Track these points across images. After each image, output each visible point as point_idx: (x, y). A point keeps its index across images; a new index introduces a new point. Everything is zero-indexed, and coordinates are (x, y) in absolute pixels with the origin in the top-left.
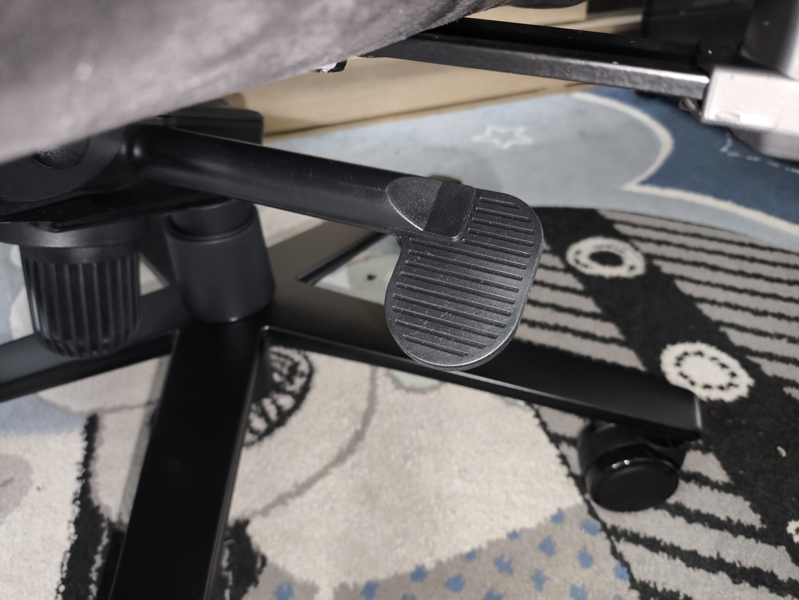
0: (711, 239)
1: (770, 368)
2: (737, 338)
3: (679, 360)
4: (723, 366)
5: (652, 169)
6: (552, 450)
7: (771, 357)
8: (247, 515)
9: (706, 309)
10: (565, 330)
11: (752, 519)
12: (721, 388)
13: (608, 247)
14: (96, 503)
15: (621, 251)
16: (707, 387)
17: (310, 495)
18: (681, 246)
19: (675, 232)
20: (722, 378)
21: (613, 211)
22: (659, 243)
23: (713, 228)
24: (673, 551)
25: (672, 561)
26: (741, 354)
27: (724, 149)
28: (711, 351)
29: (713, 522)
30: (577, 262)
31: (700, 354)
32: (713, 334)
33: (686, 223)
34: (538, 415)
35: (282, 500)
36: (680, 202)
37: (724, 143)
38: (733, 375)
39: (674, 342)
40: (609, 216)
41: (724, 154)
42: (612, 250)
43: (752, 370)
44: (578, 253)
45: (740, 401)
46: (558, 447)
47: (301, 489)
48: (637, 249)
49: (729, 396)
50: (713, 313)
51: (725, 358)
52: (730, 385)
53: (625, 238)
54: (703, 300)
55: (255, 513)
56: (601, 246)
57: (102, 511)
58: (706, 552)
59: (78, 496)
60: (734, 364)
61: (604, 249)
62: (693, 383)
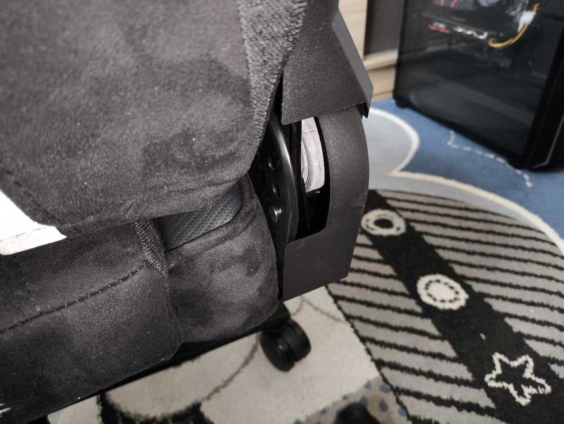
0: (443, 206)
1: (477, 287)
2: (459, 270)
3: (427, 286)
4: (452, 288)
5: (407, 161)
6: (361, 347)
7: (477, 280)
8: (199, 400)
9: (441, 253)
10: (364, 272)
11: (467, 376)
12: (451, 301)
13: (385, 215)
14: (111, 402)
15: (392, 218)
16: (443, 301)
17: (231, 386)
18: (426, 212)
19: (422, 203)
20: (451, 295)
21: (386, 191)
22: (413, 211)
23: (444, 199)
24: (428, 398)
25: (428, 403)
26: (461, 279)
27: (450, 143)
28: (444, 279)
29: (448, 380)
30: (367, 226)
31: (438, 281)
32: (445, 268)
33: (428, 196)
34: (353, 326)
35: (217, 390)
36: (424, 182)
37: (449, 139)
38: (457, 293)
39: (423, 275)
40: (384, 194)
41: (450, 146)
42: (387, 218)
43: (468, 289)
44: (368, 221)
45: (462, 309)
46: (365, 344)
47: (227, 383)
48: (400, 216)
49: (455, 306)
50: (445, 255)
51: (452, 283)
52: (456, 299)
53: (393, 209)
54: (439, 247)
55: (203, 399)
56: (380, 215)
57: (115, 406)
58: (445, 396)
59: (99, 400)
60: (457, 286)
61: (382, 217)
62: (435, 300)
